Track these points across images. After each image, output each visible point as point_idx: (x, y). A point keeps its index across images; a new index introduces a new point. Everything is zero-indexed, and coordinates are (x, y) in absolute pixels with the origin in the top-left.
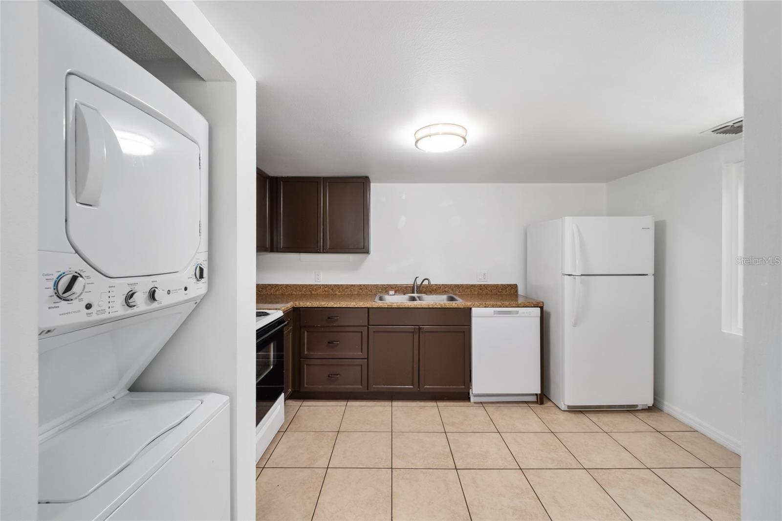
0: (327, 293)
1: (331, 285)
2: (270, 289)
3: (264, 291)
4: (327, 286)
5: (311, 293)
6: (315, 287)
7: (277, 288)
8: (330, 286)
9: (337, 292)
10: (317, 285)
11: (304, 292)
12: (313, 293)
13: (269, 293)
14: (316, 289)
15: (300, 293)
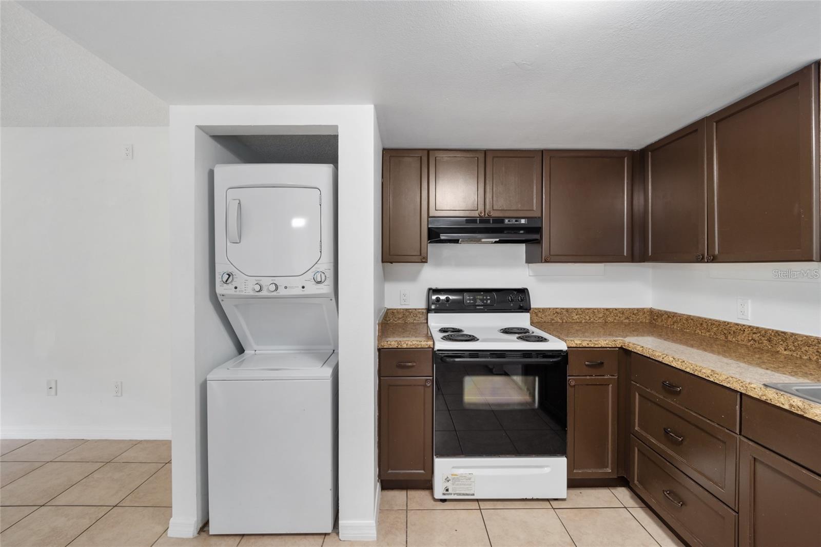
0: (757, 345)
1: (766, 331)
2: (666, 320)
3: (660, 320)
4: (757, 330)
5: (726, 338)
6: (733, 329)
7: (675, 319)
8: (763, 332)
9: (781, 349)
10: (737, 325)
11: (715, 334)
12: (730, 338)
13: (665, 325)
14: (734, 332)
15: (708, 334)
